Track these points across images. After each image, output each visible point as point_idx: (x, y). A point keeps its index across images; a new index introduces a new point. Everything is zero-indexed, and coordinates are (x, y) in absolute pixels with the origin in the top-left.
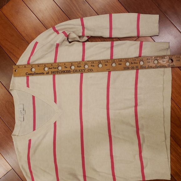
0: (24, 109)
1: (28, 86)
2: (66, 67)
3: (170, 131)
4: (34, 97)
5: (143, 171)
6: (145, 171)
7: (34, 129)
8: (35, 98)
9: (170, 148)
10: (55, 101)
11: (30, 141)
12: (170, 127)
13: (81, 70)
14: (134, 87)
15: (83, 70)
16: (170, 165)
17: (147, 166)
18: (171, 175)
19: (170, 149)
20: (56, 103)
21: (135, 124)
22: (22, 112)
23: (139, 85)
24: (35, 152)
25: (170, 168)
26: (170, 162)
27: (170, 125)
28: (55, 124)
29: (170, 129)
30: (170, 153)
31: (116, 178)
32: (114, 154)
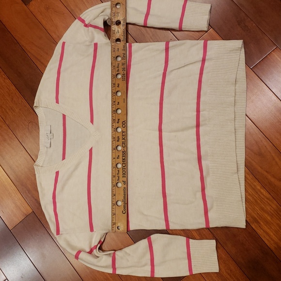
0: (52, 132)
1: (57, 102)
2: (118, 157)
3: (244, 160)
4: (64, 116)
5: (208, 214)
6: (210, 215)
7: (64, 158)
8: (66, 117)
9: (244, 183)
10: (92, 121)
11: (57, 173)
12: (244, 154)
13: (124, 137)
14: (195, 101)
15: (123, 134)
16: (244, 207)
17: (212, 207)
18: (246, 221)
19: (244, 185)
20: (92, 123)
21: (196, 151)
22: (49, 135)
23: (202, 99)
24: (63, 188)
25: (245, 211)
26: (244, 203)
27: (244, 151)
28: (91, 151)
29: (244, 156)
30: (244, 190)
31: (170, 224)
32: (167, 191)
